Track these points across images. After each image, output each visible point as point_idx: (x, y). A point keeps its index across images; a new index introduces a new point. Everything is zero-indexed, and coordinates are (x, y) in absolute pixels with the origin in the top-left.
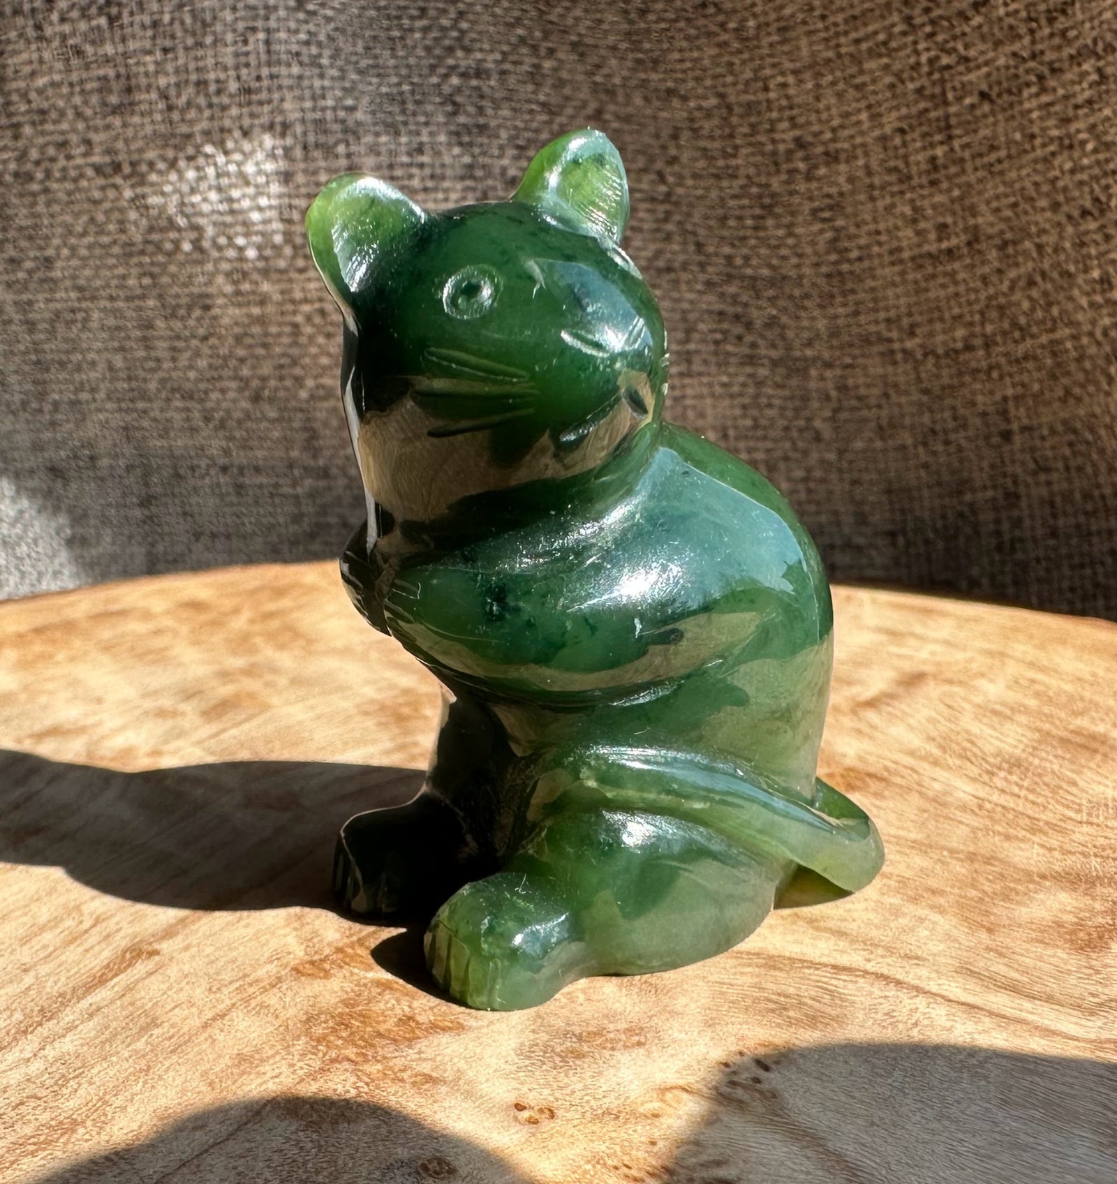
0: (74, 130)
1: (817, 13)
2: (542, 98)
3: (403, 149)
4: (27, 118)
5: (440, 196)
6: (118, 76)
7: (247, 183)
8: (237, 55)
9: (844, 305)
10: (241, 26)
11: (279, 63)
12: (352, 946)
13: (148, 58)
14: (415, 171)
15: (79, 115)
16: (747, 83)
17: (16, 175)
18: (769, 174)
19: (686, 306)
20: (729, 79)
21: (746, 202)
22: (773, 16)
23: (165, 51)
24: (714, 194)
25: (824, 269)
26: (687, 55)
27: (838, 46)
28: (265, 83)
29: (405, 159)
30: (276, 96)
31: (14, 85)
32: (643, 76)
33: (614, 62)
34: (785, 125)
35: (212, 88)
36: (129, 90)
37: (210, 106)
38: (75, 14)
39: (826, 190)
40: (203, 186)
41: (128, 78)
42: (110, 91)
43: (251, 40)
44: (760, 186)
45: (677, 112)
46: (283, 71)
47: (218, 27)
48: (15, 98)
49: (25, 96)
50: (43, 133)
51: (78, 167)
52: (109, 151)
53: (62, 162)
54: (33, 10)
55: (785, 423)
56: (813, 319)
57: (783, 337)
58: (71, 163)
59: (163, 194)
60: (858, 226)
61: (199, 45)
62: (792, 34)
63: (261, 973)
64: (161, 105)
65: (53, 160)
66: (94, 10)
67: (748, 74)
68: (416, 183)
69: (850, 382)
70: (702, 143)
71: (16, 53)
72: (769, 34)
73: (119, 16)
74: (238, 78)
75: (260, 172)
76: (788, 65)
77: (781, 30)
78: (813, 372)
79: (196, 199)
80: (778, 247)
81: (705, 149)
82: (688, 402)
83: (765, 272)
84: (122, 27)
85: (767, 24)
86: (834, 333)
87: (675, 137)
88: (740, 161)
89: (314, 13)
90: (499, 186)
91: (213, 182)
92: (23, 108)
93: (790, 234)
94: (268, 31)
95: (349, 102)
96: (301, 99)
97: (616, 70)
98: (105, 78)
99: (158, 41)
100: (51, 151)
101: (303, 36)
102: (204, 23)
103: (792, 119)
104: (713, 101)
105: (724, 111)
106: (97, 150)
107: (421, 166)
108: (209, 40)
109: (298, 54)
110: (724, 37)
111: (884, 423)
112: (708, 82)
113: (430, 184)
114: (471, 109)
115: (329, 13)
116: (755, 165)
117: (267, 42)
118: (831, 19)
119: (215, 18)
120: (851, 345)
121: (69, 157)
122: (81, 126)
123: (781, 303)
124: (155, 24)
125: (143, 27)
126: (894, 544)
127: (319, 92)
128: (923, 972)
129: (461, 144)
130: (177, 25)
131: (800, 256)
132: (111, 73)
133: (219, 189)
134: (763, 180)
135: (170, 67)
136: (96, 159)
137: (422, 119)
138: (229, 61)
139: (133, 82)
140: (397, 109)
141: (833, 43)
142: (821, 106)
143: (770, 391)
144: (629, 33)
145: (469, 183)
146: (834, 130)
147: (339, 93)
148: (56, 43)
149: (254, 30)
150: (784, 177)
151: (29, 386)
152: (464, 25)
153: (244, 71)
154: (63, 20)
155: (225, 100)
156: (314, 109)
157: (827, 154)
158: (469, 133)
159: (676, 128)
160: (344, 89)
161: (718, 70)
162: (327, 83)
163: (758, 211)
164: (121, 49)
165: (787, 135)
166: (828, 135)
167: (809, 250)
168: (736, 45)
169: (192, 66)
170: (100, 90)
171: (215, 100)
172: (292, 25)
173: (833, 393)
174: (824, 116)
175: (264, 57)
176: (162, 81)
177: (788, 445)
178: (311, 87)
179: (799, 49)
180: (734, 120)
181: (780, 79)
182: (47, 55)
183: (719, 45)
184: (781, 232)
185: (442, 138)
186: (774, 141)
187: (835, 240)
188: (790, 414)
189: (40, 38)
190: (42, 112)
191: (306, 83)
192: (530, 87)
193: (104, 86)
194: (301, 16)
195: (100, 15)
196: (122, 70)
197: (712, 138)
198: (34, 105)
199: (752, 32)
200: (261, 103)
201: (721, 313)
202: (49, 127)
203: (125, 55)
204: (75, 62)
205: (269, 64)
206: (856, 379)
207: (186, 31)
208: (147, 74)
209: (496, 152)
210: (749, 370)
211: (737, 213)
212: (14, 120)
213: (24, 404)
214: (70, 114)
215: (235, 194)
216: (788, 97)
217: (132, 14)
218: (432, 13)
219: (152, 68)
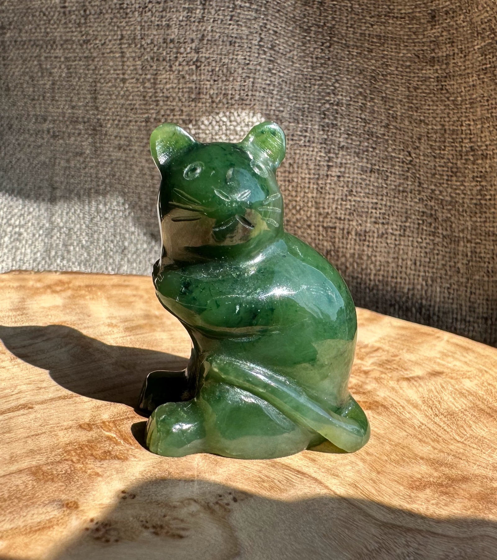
0: (177, 105)
1: (486, 98)
2: (363, 116)
3: (299, 129)
4: (162, 98)
5: (311, 149)
6: (196, 88)
7: (237, 134)
8: (241, 86)
9: (480, 217)
10: (244, 75)
11: (256, 91)
12: (109, 422)
13: (207, 83)
14: (302, 138)
15: (180, 100)
16: (454, 122)
17: (155, 119)
18: (457, 159)
19: (409, 207)
20: (447, 119)
21: (446, 169)
22: (468, 97)
23: (215, 81)
24: (432, 164)
25: (474, 201)
26: (431, 107)
27: (492, 112)
28: (250, 97)
29: (299, 133)
30: (253, 103)
31: (159, 86)
32: (411, 113)
33: (399, 106)
34: (467, 141)
35: (230, 96)
36: (199, 93)
37: (228, 103)
38: (184, 63)
39: (480, 169)
40: (221, 133)
41: (200, 89)
42: (192, 93)
43: (247, 81)
44: (452, 163)
45: (423, 129)
46: (257, 94)
47: (236, 75)
48: (159, 91)
49: (162, 90)
50: (167, 105)
51: (176, 119)
52: (189, 115)
53: (171, 117)
54: (170, 60)
55: (444, 262)
56: (466, 221)
57: (451, 226)
58: (175, 117)
59: (206, 134)
60: (491, 186)
61: (228, 80)
62: (475, 105)
63: (65, 424)
64: (210, 101)
65: (169, 115)
66: (191, 63)
67: (456, 119)
68: (302, 143)
69: (478, 250)
70: (431, 143)
71: (161, 74)
72: (466, 104)
73: (200, 66)
74: (239, 95)
75: (242, 130)
76: (471, 117)
77: (471, 103)
78: (462, 243)
79: (217, 137)
80: (456, 189)
81: (431, 145)
82: (402, 247)
83: (448, 199)
84: (200, 70)
85: (466, 100)
86: (474, 229)
87: (420, 139)
88: (446, 152)
89: (275, 74)
90: (337, 148)
91: (224, 132)
92: (161, 95)
93: (462, 185)
94: (254, 78)
95: (281, 109)
96: (262, 105)
97: (399, 110)
98: (192, 88)
99: (213, 77)
100: (168, 112)
101: (268, 82)
102: (231, 73)
103: (470, 139)
104: (439, 127)
105: (443, 132)
106: (185, 114)
107: (305, 137)
108: (231, 79)
109: (264, 88)
110: (448, 103)
111: (490, 270)
112: (438, 119)
113: (307, 144)
114: (332, 118)
115: (282, 75)
116: (452, 155)
117: (253, 83)
118: (490, 102)
119: (235, 71)
120: (481, 235)
121: (174, 115)
122: (180, 104)
123: (453, 212)
124: (212, 71)
125: (208, 71)
126: (486, 323)
127: (270, 103)
128: (335, 481)
129: (323, 130)
130: (221, 72)
131: (465, 194)
132: (194, 86)
133: (226, 135)
134: (455, 161)
135: (215, 87)
136: (184, 117)
137: (310, 118)
138: (238, 88)
139: (201, 91)
140: (300, 114)
141: (490, 111)
142: (483, 135)
143: (440, 248)
144: (408, 96)
145: (324, 146)
146: (487, 146)
147: (278, 105)
148: (176, 72)
149: (249, 77)
150: (464, 161)
151: (148, 200)
152: (337, 85)
153: (242, 92)
154: (180, 65)
155: (234, 102)
156: (266, 110)
157: (482, 154)
158: (328, 127)
159: (421, 135)
160: (280, 104)
161: (443, 115)
162: (274, 100)
163: (450, 173)
164: (199, 78)
165: (467, 145)
166: (484, 148)
167: (469, 193)
168: (453, 107)
169: (223, 88)
170: (189, 92)
171: (230, 101)
172: (265, 78)
173: (469, 254)
174: (483, 140)
175: (251, 88)
176: (212, 92)
177: (443, 272)
178: (267, 101)
179: (476, 111)
180: (447, 136)
181: (467, 122)
182: (172, 77)
183: (445, 105)
184: (458, 184)
185: (317, 127)
186: (462, 147)
187: (481, 190)
188: (448, 259)
189: (171, 70)
190: (167, 97)
191: (265, 100)
192: (360, 112)
193: (190, 91)
194: (269, 74)
195: (194, 64)
196: (198, 86)
197: (435, 141)
198: (165, 95)
199: (459, 103)
200: (246, 105)
201: (423, 212)
202: (169, 103)
203: (200, 81)
204: (181, 81)
205: (252, 91)
206: (480, 249)
207: (223, 74)
208: (206, 89)
209: (338, 135)
210: (432, 238)
211: (441, 173)
212: (157, 99)
213: (146, 207)
214: (177, 99)
215: (232, 137)
216: (470, 130)
217: (205, 66)
218: (325, 79)
219: (208, 86)
